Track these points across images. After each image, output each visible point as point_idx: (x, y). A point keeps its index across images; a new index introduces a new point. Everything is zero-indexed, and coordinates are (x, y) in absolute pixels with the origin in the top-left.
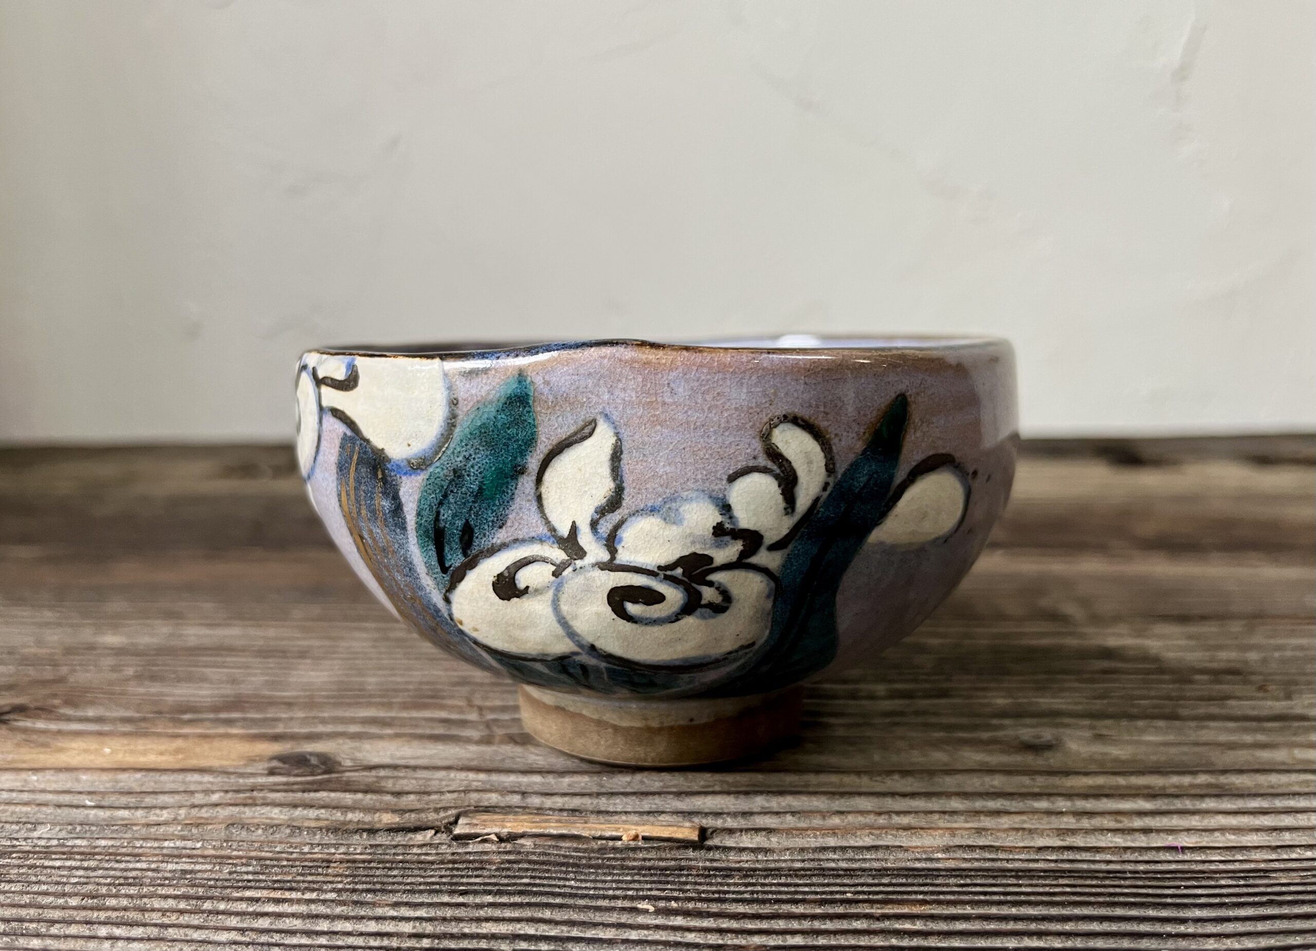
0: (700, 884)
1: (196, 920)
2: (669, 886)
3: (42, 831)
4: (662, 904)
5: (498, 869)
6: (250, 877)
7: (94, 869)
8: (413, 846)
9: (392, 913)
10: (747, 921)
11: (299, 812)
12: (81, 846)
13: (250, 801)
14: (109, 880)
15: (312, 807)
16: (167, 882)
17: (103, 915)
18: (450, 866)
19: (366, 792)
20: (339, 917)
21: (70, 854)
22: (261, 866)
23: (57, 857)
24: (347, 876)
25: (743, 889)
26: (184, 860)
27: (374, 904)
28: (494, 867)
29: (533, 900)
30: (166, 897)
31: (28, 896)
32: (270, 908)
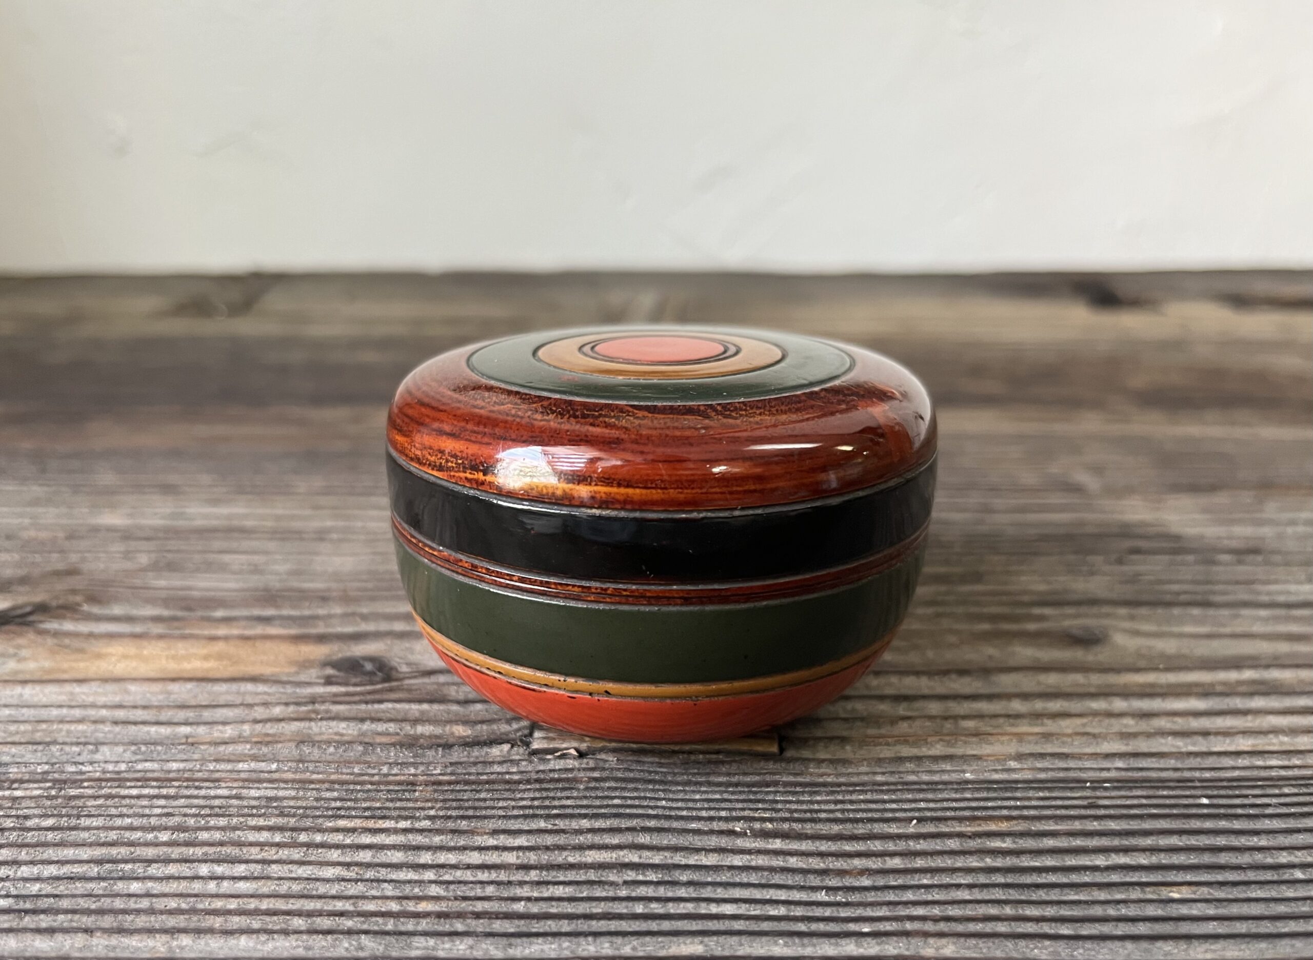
0: (790, 802)
1: (297, 854)
2: (760, 806)
3: (105, 752)
4: (757, 825)
5: (587, 789)
6: (338, 804)
7: (175, 797)
8: (493, 762)
9: (492, 842)
10: (844, 842)
11: (367, 726)
12: (153, 771)
13: (314, 713)
14: (193, 811)
15: (379, 720)
16: (255, 811)
17: (199, 852)
18: (538, 786)
19: (432, 701)
20: (441, 848)
21: (144, 781)
22: (347, 791)
23: (132, 784)
24: (436, 801)
25: (832, 807)
26: (265, 785)
27: (472, 832)
28: (582, 787)
29: (630, 824)
30: (260, 829)
31: (114, 832)
32: (367, 839)
